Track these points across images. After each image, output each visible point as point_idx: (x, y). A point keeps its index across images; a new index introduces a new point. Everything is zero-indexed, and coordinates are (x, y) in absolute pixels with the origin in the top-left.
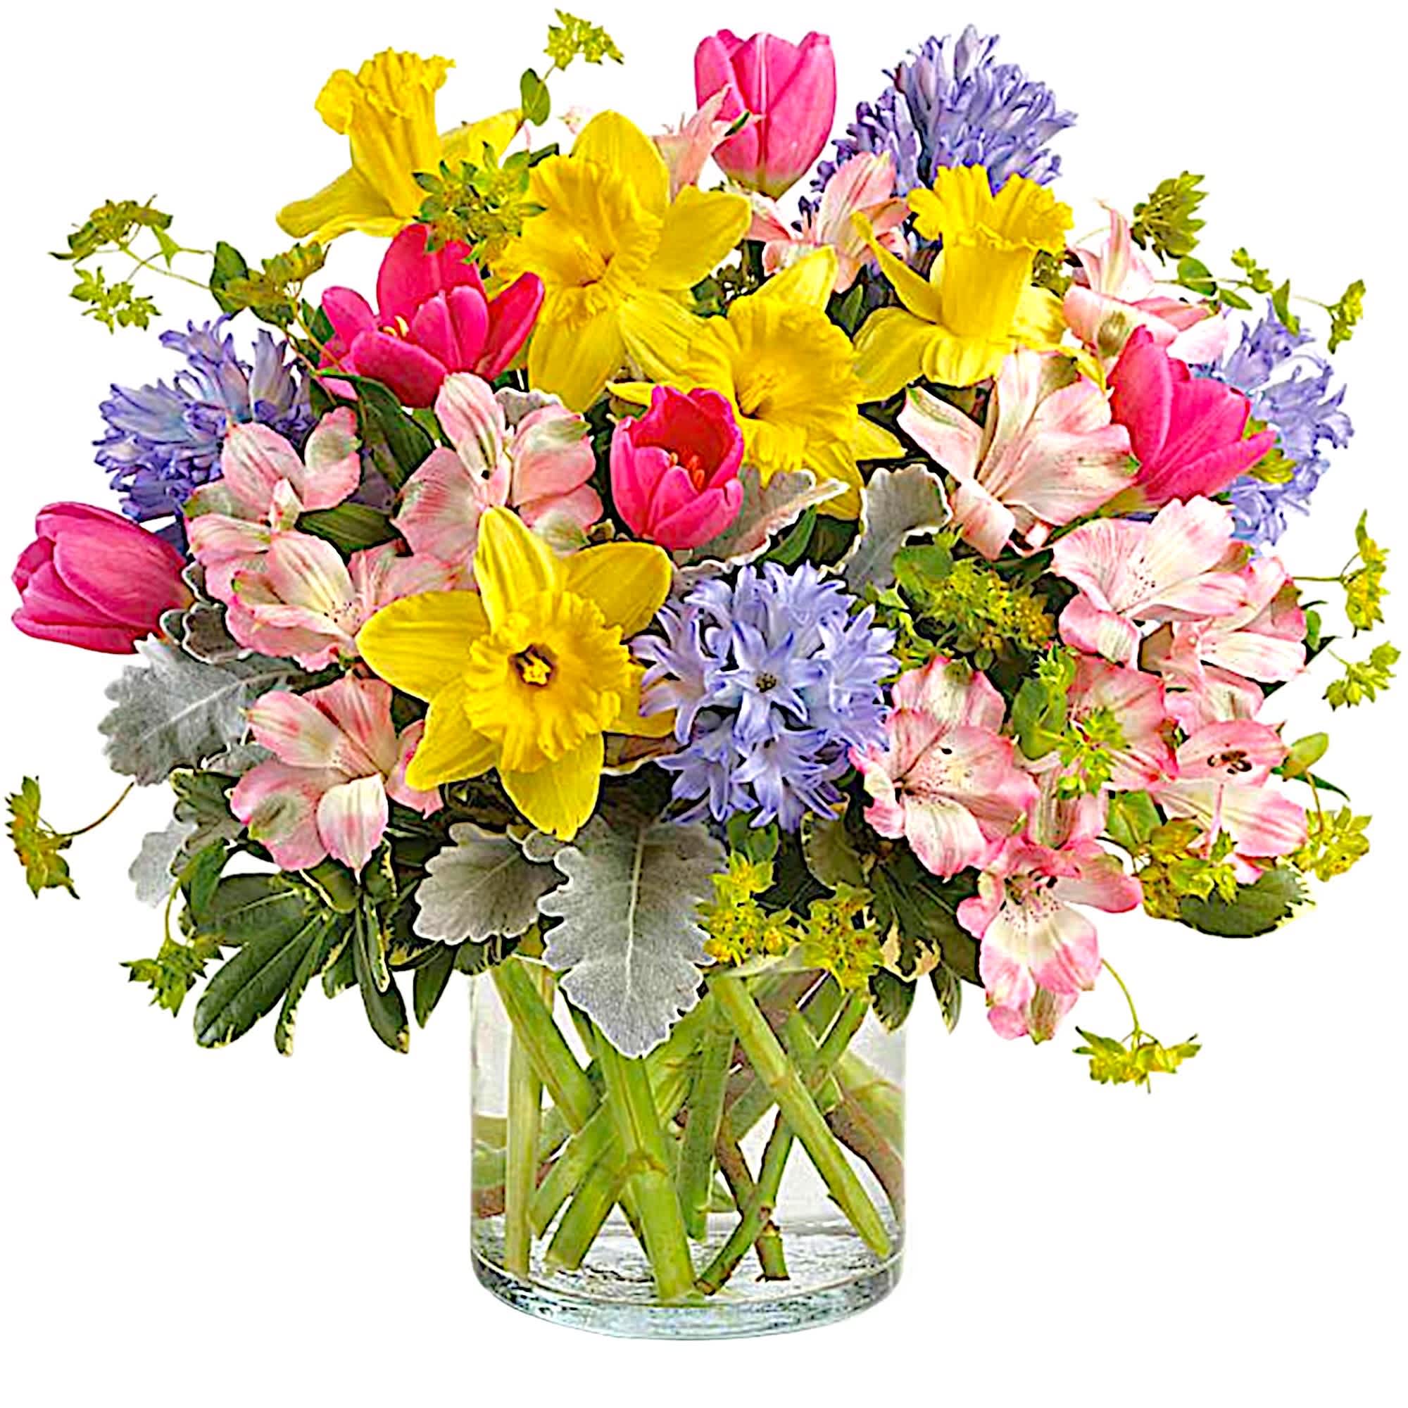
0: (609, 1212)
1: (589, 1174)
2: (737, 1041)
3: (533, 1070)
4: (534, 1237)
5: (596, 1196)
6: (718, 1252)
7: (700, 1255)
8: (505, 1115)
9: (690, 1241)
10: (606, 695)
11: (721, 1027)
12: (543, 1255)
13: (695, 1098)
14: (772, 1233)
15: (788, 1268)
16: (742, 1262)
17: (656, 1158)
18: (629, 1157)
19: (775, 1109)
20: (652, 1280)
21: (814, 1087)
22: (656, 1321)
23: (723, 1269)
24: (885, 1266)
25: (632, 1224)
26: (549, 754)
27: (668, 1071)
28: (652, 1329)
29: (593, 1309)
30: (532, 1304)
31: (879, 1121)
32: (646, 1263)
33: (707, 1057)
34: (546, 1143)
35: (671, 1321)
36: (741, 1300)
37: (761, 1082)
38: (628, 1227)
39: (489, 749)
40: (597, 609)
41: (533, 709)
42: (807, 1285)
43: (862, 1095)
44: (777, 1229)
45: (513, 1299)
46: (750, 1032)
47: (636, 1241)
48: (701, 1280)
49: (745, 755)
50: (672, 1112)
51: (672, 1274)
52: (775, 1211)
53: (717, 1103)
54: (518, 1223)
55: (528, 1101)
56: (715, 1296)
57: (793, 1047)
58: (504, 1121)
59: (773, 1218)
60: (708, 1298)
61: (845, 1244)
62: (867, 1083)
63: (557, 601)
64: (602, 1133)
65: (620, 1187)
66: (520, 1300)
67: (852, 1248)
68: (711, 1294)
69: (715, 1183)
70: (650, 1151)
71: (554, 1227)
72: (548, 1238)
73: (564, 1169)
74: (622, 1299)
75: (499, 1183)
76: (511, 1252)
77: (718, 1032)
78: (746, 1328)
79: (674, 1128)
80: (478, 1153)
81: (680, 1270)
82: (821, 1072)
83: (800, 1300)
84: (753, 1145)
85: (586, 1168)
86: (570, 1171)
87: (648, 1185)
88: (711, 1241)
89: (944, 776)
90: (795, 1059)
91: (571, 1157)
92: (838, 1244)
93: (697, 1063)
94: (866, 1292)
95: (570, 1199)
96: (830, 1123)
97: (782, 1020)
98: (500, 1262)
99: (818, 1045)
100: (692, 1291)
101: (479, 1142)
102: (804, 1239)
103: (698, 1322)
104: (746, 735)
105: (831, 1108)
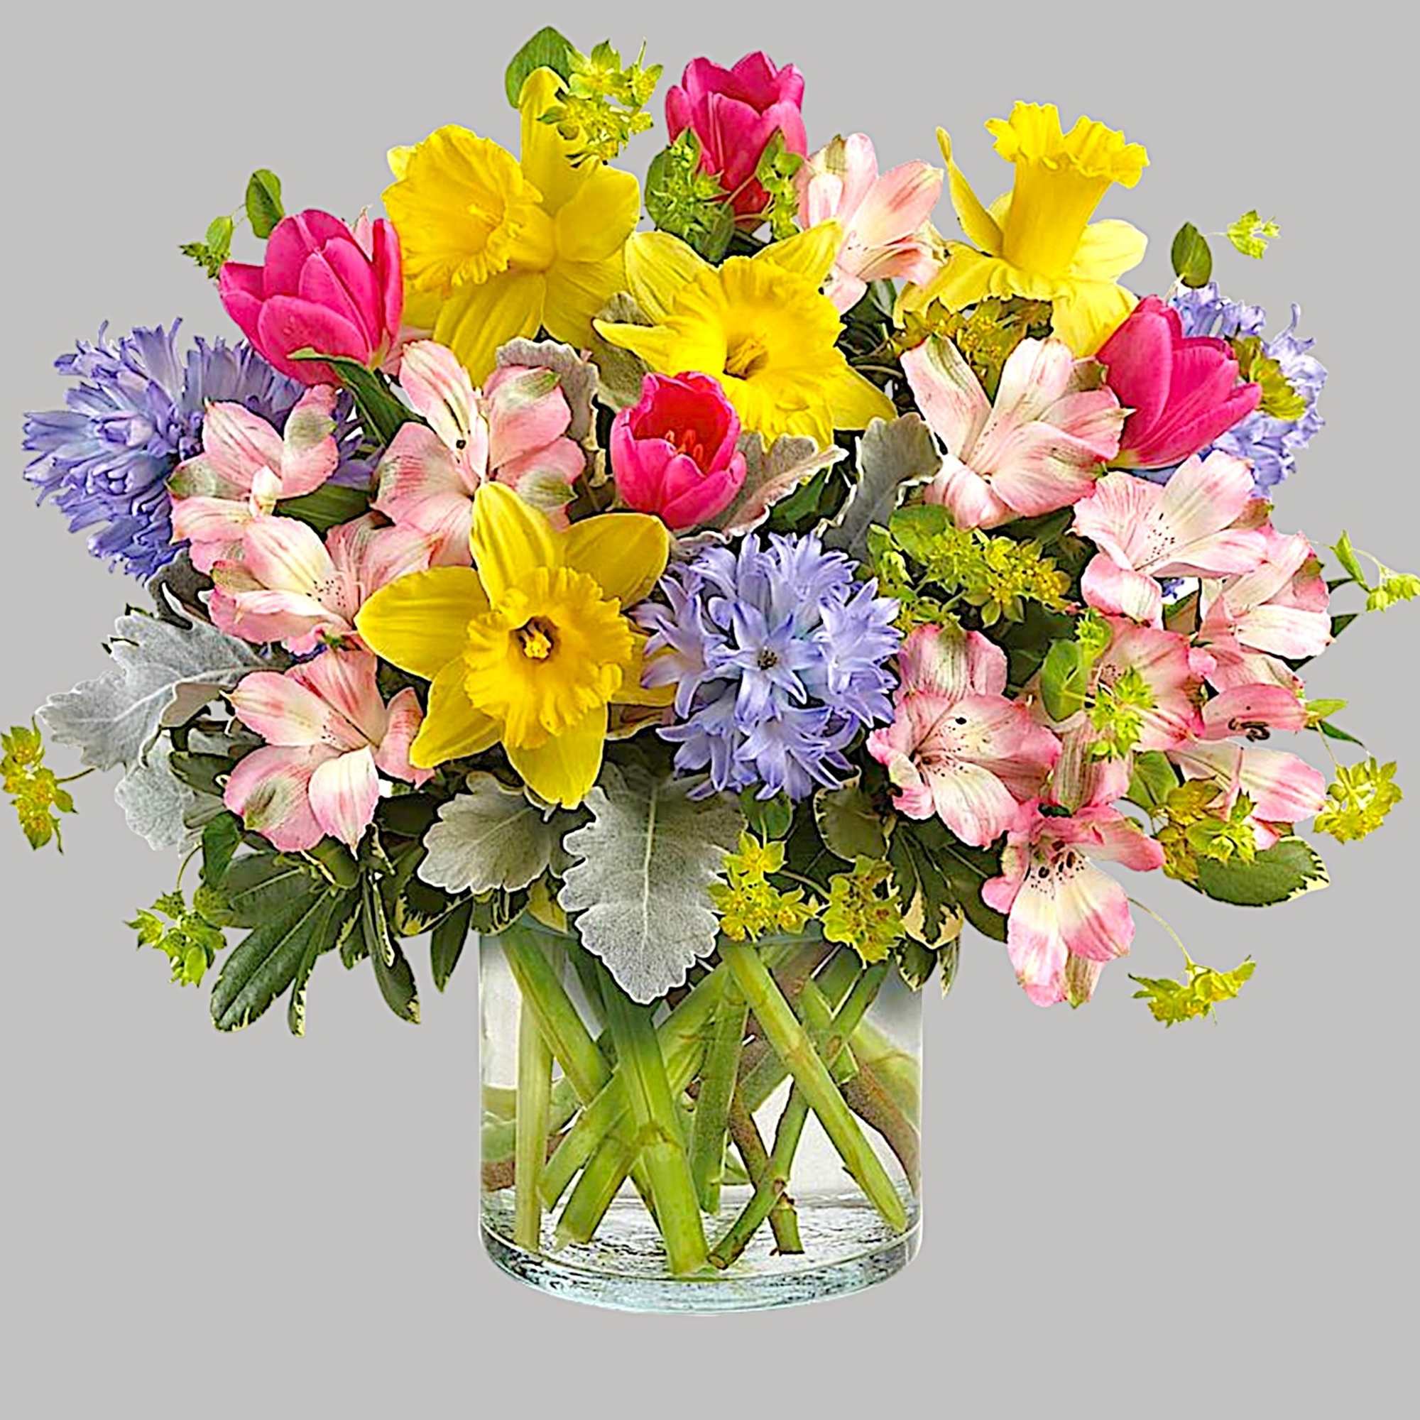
0: (619, 1187)
1: (600, 1147)
2: (751, 1011)
3: (543, 1040)
4: (544, 1210)
5: (607, 1167)
6: (731, 1226)
7: (714, 1228)
8: (515, 1086)
9: (703, 1214)
10: (607, 669)
11: (735, 997)
12: (553, 1229)
13: (708, 1070)
14: (786, 1206)
15: (802, 1241)
16: (756, 1235)
17: (668, 1130)
18: (641, 1129)
19: (790, 1079)
20: (664, 1254)
21: (829, 1058)
22: (668, 1296)
23: (736, 1243)
24: (900, 1239)
25: (643, 1198)
26: (552, 730)
27: (682, 1041)
28: (663, 1304)
29: (604, 1283)
30: (543, 1278)
31: (896, 1093)
32: (658, 1237)
33: (721, 1027)
34: (557, 1115)
35: (684, 1296)
36: (755, 1274)
37: (775, 1054)
38: (641, 1201)
39: (491, 725)
40: (595, 584)
41: (535, 685)
42: (821, 1259)
43: (878, 1067)
44: (791, 1202)
45: (523, 1273)
46: (764, 1002)
47: (647, 1213)
48: (713, 1254)
49: (747, 733)
50: (685, 1082)
51: (683, 1247)
52: (788, 1183)
53: (731, 1075)
54: (528, 1196)
55: (538, 1074)
56: (728, 1270)
57: (808, 1017)
58: (514, 1092)
59: (786, 1190)
60: (721, 1272)
61: (861, 1216)
62: (881, 1054)
63: (554, 576)
64: (613, 1105)
65: (633, 1159)
66: (530, 1274)
67: (867, 1221)
68: (724, 1268)
69: (728, 1155)
70: (662, 1123)
71: (564, 1200)
72: (558, 1212)
73: (575, 1141)
74: (634, 1273)
75: (510, 1154)
76: (521, 1226)
77: (732, 1003)
78: (760, 1302)
79: (687, 1100)
80: (487, 1125)
81: (693, 1244)
82: (836, 1042)
83: (815, 1274)
84: (766, 1118)
85: (597, 1140)
86: (581, 1142)
87: (659, 1158)
88: (723, 1214)
89: (961, 742)
90: (810, 1029)
91: (582, 1128)
92: (854, 1217)
93: (710, 1034)
94: (882, 1266)
95: (580, 1172)
96: (845, 1095)
97: (797, 991)
98: (509, 1236)
99: (833, 1015)
100: (706, 1265)
101: (488, 1113)
102: (818, 1211)
103: (710, 1296)
104: (745, 715)
105: (845, 1081)
